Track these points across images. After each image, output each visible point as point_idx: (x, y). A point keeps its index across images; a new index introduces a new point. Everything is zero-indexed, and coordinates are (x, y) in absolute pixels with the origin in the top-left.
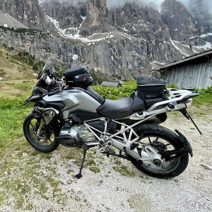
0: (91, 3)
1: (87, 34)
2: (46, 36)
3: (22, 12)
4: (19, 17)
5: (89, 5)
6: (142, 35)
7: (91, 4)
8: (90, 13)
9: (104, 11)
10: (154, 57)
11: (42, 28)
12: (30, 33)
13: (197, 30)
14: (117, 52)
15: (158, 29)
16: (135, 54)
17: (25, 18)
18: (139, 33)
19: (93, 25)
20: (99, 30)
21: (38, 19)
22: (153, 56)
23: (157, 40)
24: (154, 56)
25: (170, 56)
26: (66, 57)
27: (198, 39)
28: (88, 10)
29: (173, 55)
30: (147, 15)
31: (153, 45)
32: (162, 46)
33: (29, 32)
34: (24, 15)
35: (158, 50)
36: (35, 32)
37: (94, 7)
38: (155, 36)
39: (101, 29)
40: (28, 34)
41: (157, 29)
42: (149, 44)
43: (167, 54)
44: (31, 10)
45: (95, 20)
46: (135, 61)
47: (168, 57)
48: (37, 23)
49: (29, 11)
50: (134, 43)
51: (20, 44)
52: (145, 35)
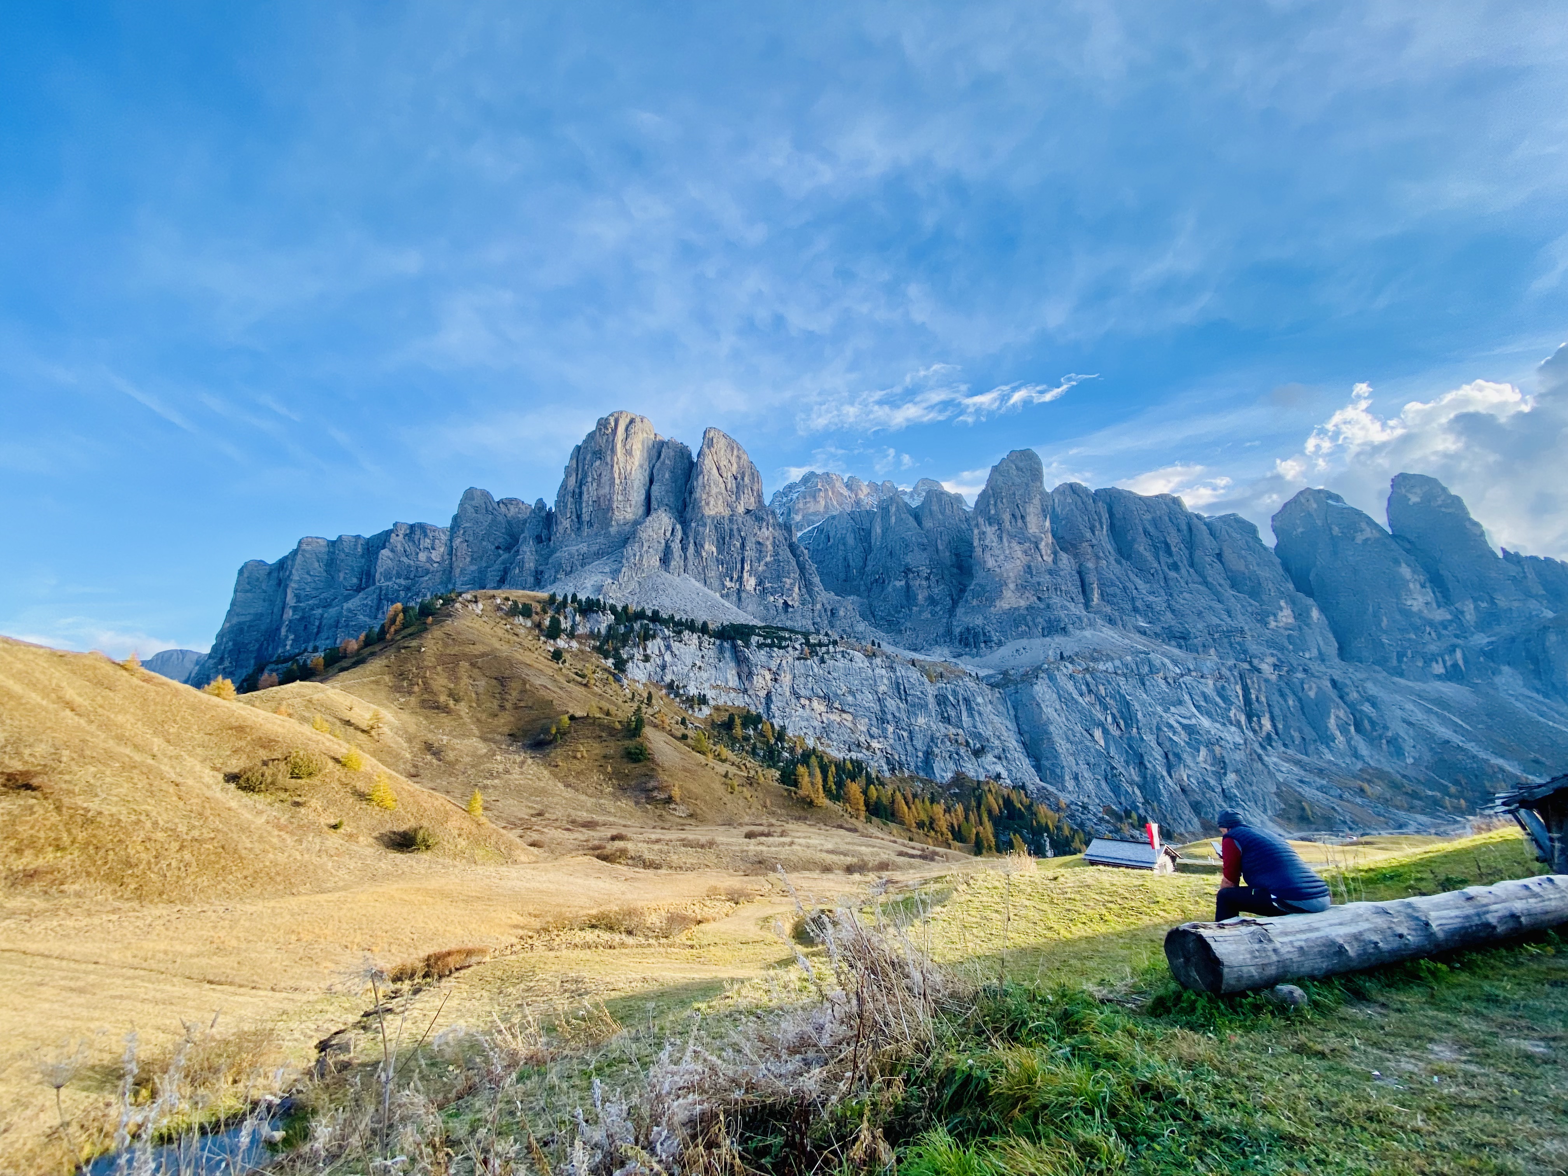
0: (990, 524)
1: (985, 642)
2: (828, 652)
3: (739, 566)
4: (728, 584)
5: (984, 533)
6: (1214, 640)
7: (989, 529)
8: (991, 563)
9: (1044, 552)
10: (1280, 732)
11: (810, 622)
12: (769, 641)
13: (1449, 617)
14: (1115, 711)
15: (1279, 617)
16: (1193, 721)
17: (748, 588)
18: (1198, 634)
19: (1007, 606)
20: (1030, 623)
21: (796, 589)
22: (1274, 726)
23: (1279, 659)
24: (1280, 726)
25: (1352, 729)
26: (905, 734)
27: (1459, 654)
28: (978, 551)
29: (1362, 721)
30: (1221, 562)
31: (1267, 681)
32: (1306, 686)
33: (765, 638)
34: (746, 575)
35: (1291, 703)
36: (785, 639)
37: (1005, 540)
38: (1272, 644)
39: (1037, 621)
40: (760, 646)
41: (1275, 615)
42: (1251, 678)
43: (1337, 717)
44: (768, 559)
45: (1012, 586)
46: (1199, 751)
47: (1343, 729)
48: (790, 603)
49: (762, 563)
50: (1182, 675)
51: (731, 684)
52: (1225, 640)
